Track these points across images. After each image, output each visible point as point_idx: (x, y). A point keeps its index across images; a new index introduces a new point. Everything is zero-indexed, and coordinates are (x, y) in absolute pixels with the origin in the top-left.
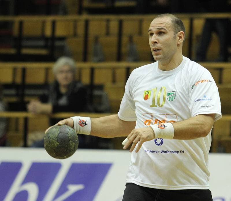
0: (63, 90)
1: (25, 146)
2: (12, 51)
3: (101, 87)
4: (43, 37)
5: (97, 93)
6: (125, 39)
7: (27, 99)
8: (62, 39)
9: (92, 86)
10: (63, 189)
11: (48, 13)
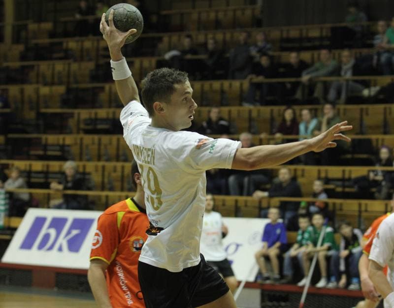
0: (69, 179)
1: (49, 207)
2: (41, 153)
3: (89, 174)
4: (58, 145)
5: (87, 177)
6: (102, 147)
7: (50, 180)
8: (68, 146)
9: (84, 173)
10: (69, 233)
11: (61, 133)
